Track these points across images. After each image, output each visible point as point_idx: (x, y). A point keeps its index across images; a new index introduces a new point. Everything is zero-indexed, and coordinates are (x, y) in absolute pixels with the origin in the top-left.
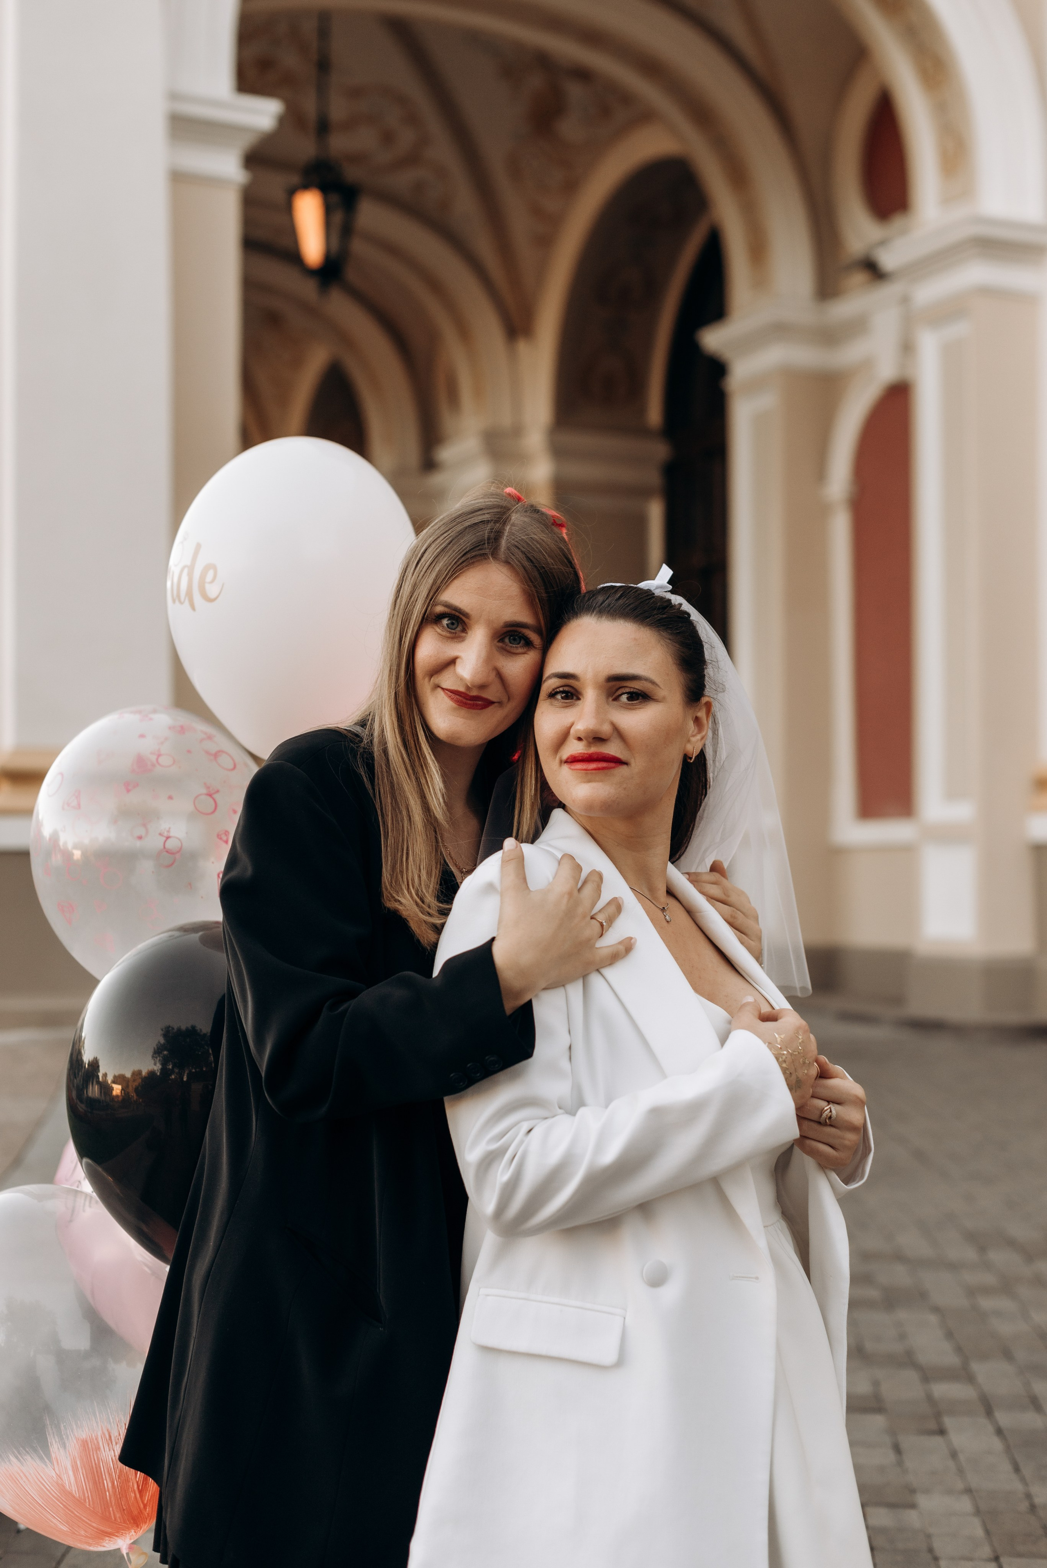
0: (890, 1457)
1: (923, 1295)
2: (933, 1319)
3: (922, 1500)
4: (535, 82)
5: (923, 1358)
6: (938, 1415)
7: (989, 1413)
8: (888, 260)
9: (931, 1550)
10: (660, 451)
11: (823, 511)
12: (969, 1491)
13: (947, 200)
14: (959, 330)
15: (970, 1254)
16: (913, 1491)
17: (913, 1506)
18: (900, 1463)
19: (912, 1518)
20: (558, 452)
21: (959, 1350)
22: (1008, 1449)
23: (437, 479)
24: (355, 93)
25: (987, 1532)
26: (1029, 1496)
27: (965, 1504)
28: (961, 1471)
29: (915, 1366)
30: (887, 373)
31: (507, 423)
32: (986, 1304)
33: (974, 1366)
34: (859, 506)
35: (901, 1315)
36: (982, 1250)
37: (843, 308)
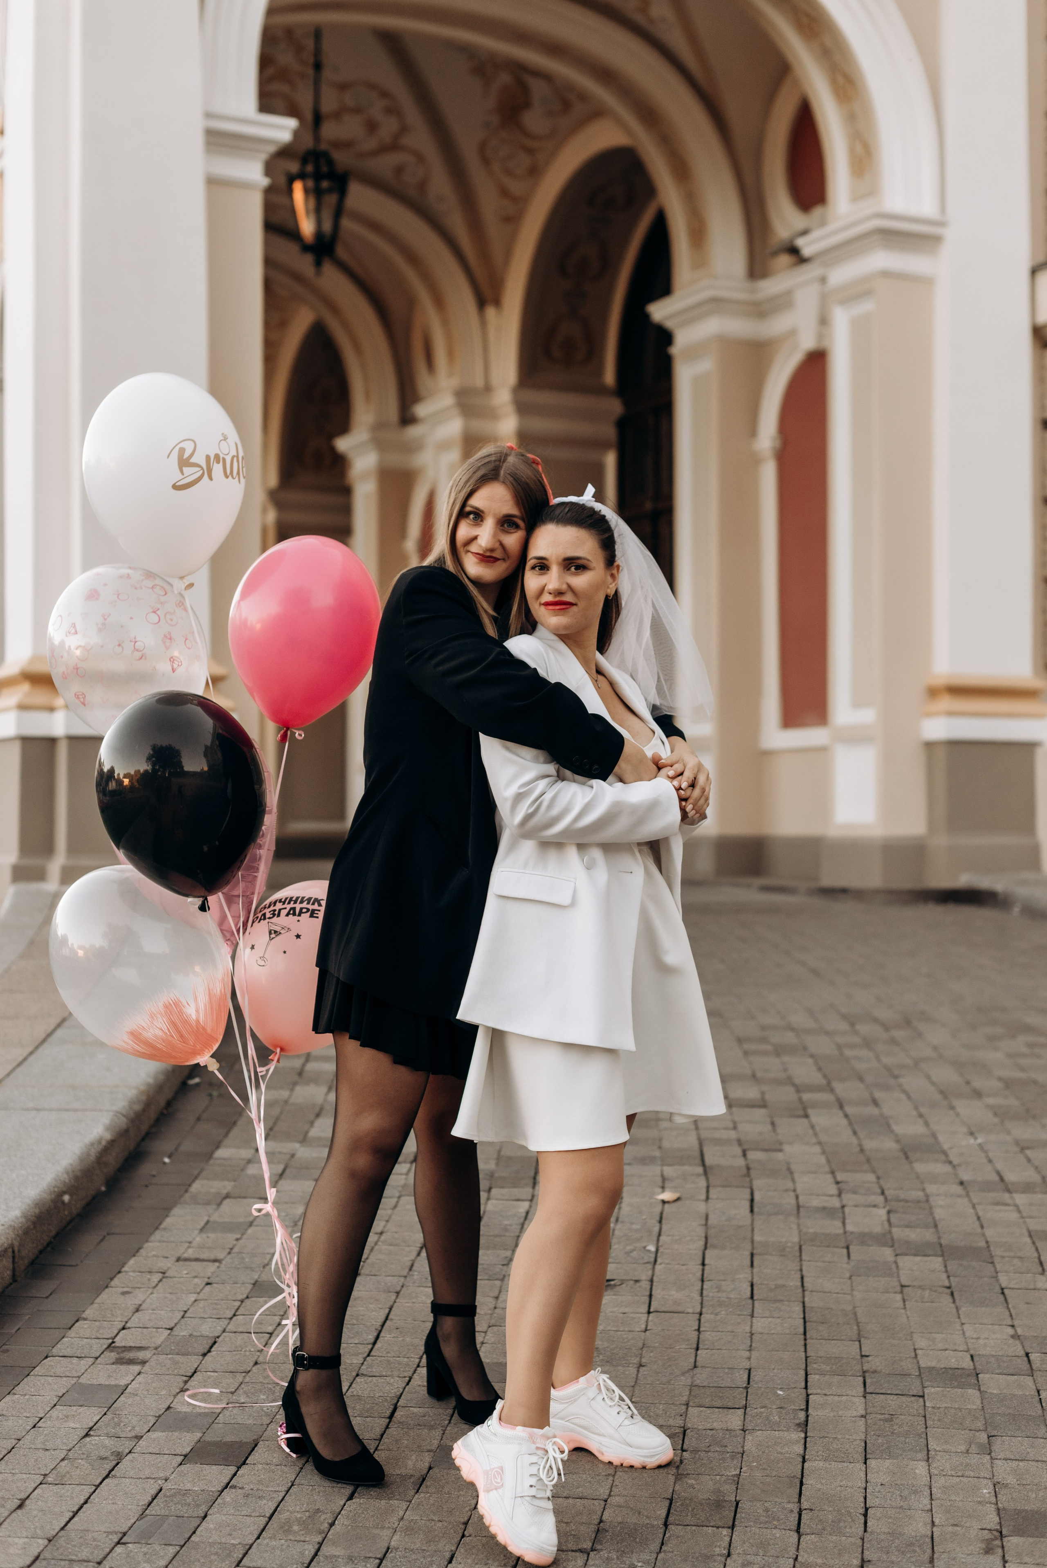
0: (768, 1128)
1: (805, 1048)
2: (810, 1061)
3: (786, 1148)
4: (505, 78)
5: (797, 1081)
6: (805, 1108)
7: (841, 1107)
8: (807, 246)
9: (789, 1169)
10: (616, 407)
11: (755, 461)
12: (818, 1143)
13: (856, 198)
14: (866, 307)
15: (844, 1026)
16: (781, 1144)
17: (781, 1150)
18: (774, 1130)
19: (780, 1156)
20: (522, 408)
21: (825, 1076)
22: (850, 1124)
23: (413, 431)
24: (343, 87)
25: (828, 1161)
26: (860, 1146)
27: (817, 1149)
28: (816, 1135)
29: (793, 1084)
30: (807, 343)
31: (479, 382)
32: (848, 1053)
33: (835, 1084)
34: (783, 457)
35: (786, 1059)
36: (852, 1025)
37: (771, 287)
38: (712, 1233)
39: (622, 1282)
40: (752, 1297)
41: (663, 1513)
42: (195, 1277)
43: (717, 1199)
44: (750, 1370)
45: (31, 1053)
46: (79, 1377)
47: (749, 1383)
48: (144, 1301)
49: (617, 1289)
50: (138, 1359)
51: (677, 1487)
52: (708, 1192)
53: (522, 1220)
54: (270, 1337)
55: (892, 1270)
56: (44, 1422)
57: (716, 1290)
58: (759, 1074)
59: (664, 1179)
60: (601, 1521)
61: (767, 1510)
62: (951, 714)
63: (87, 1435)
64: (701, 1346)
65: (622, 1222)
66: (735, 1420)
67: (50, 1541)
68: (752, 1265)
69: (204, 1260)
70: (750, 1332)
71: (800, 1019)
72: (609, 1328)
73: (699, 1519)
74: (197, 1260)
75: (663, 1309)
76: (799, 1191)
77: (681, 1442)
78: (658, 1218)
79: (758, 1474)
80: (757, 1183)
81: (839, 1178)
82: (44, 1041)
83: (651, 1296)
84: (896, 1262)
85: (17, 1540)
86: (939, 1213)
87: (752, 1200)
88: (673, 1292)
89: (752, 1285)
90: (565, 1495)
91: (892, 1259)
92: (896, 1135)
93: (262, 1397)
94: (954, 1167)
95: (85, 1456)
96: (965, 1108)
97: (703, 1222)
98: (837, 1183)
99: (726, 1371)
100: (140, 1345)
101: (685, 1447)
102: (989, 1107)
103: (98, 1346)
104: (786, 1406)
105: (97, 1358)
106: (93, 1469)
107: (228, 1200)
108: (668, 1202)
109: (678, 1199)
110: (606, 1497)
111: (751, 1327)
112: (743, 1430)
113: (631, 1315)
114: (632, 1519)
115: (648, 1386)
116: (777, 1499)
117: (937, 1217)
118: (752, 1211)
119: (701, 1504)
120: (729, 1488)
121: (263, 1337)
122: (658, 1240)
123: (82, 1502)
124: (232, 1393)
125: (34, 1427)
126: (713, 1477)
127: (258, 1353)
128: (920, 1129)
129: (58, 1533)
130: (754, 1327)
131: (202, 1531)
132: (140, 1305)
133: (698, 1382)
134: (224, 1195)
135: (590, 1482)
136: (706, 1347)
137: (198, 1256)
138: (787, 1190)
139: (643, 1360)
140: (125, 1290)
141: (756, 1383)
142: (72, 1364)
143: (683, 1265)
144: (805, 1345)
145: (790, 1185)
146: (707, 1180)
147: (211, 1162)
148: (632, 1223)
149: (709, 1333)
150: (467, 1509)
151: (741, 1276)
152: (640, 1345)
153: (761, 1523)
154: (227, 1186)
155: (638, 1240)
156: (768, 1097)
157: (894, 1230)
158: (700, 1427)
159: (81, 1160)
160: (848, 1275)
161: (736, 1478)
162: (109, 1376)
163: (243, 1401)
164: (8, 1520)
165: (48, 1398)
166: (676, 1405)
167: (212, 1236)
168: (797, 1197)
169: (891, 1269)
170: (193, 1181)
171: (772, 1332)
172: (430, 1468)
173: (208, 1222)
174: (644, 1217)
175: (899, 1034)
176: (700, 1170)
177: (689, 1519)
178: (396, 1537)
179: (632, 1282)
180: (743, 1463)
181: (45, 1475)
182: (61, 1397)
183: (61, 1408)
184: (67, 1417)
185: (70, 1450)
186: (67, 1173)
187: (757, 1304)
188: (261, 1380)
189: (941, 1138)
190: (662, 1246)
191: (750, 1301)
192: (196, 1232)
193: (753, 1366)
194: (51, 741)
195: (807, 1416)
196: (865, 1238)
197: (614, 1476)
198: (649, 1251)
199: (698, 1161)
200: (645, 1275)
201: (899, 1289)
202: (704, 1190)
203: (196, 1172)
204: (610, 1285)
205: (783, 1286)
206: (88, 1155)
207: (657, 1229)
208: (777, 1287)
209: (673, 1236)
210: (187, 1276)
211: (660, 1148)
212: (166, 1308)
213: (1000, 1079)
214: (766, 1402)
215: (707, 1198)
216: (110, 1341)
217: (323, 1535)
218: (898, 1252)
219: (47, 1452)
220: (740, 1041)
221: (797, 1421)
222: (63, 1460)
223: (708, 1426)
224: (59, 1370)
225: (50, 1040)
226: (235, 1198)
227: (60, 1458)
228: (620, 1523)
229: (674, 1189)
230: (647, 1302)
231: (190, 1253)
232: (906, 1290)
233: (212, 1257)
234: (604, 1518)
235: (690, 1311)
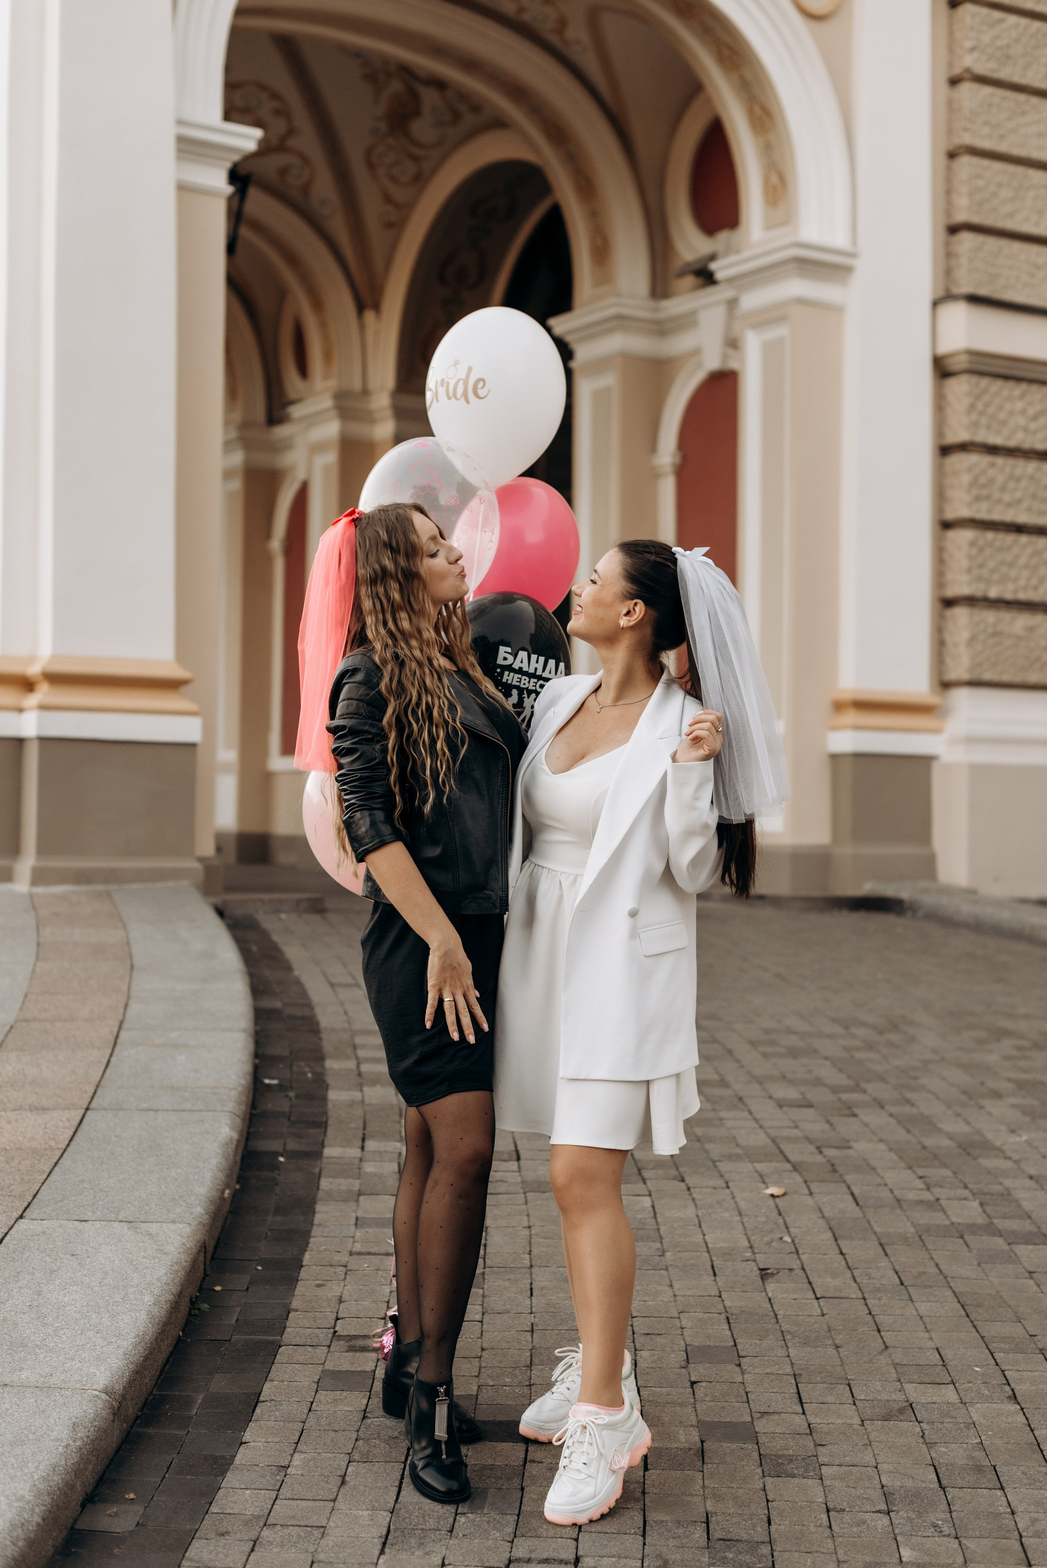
0: (827, 1127)
1: (815, 1051)
2: (827, 1063)
3: (855, 1145)
4: (396, 87)
5: (827, 1082)
6: (849, 1108)
7: (882, 1107)
9: (868, 1165)
11: (655, 475)
12: (881, 1140)
13: (770, 226)
14: (780, 332)
15: (839, 1030)
16: (848, 1141)
17: (850, 1148)
18: (834, 1129)
21: (849, 1077)
22: (899, 1122)
25: (901, 1157)
26: (919, 1143)
27: (882, 1147)
28: (874, 1133)
29: (825, 1085)
30: (712, 362)
31: (357, 386)
32: (859, 1055)
33: (864, 1085)
34: (682, 473)
35: (805, 1061)
36: (847, 1028)
37: (675, 306)
38: (833, 1223)
39: (778, 1271)
40: (902, 1284)
41: (934, 1476)
42: (378, 1270)
43: (820, 1193)
44: (937, 1349)
45: (111, 1055)
46: (323, 1364)
47: (943, 1361)
48: (342, 1293)
49: (776, 1276)
50: (369, 1347)
51: (934, 1455)
52: (808, 1187)
53: (652, 1214)
54: (482, 1325)
55: (1013, 1259)
56: (317, 1406)
57: (867, 1277)
58: (789, 1076)
59: (761, 1176)
60: (883, 1486)
61: (1024, 1473)
62: (857, 728)
63: (364, 1417)
64: (881, 1328)
65: (747, 1215)
66: (949, 1394)
67: (392, 1513)
68: (886, 1255)
69: (375, 1254)
70: (918, 1315)
71: (793, 1022)
72: (788, 1313)
73: (969, 1482)
74: (369, 1254)
75: (828, 1295)
76: (890, 1185)
77: (913, 1414)
78: (776, 1211)
79: (999, 1442)
80: (849, 1178)
81: (921, 1174)
82: (115, 1043)
83: (810, 1283)
84: (1011, 1250)
85: (361, 1513)
86: (1027, 1205)
87: (853, 1195)
88: (829, 1280)
89: (897, 1273)
90: (837, 1463)
91: (1006, 1247)
92: (947, 1134)
93: (508, 1380)
94: (1016, 1162)
95: (376, 1436)
96: (995, 1107)
97: (820, 1215)
98: (921, 1178)
99: (917, 1350)
100: (363, 1334)
101: (919, 1419)
102: (1013, 1106)
103: (324, 1336)
104: (989, 1381)
105: (329, 1347)
106: (391, 1448)
107: (362, 1198)
108: (778, 1196)
109: (784, 1194)
110: (874, 1464)
111: (917, 1310)
112: (962, 1403)
113: (803, 1301)
114: (910, 1484)
115: (855, 1365)
116: (1027, 1464)
117: (1027, 1209)
118: (857, 1204)
119: (964, 1469)
120: (979, 1454)
121: (475, 1325)
122: (789, 1232)
123: (399, 1477)
124: (477, 1377)
125: (310, 1410)
126: (961, 1445)
127: (479, 1340)
128: (966, 1129)
129: (394, 1506)
130: (920, 1311)
131: (527, 1501)
132: (341, 1297)
133: (897, 1361)
134: (357, 1192)
135: (852, 1451)
136: (887, 1329)
137: (368, 1250)
138: (879, 1185)
139: (837, 1342)
140: (318, 1282)
141: (951, 1361)
142: (309, 1352)
143: (824, 1255)
144: (975, 1327)
145: (879, 1180)
146: (800, 1174)
147: (325, 1160)
148: (756, 1217)
149: (882, 1316)
150: (757, 1477)
151: (883, 1264)
152: (826, 1327)
153: (1026, 1485)
154: (356, 1185)
155: (771, 1231)
156: (809, 1096)
157: (995, 1221)
158: (923, 1401)
159: (226, 1159)
160: (975, 1263)
161: (981, 1446)
162: (352, 1363)
163: (491, 1384)
164: (340, 1494)
165: (307, 1383)
166: (890, 1382)
167: (371, 1231)
168: (891, 1191)
169: (1010, 1257)
170: (319, 1180)
171: (938, 1314)
172: (702, 1442)
173: (357, 1219)
174: (764, 1211)
175: (893, 1037)
176: (788, 1166)
177: (960, 1483)
178: (708, 1503)
179: (787, 1271)
180: (980, 1433)
181: (349, 1454)
182: (318, 1383)
183: (325, 1392)
184: (336, 1400)
185: (358, 1431)
186: (220, 1171)
187: (911, 1290)
188: (497, 1364)
189: (989, 1136)
190: (795, 1237)
191: (902, 1287)
192: (353, 1228)
193: (939, 1345)
194: (20, 742)
195: (1013, 1390)
196: (973, 1228)
197: (870, 1445)
198: (786, 1242)
199: (781, 1158)
200: (796, 1265)
201: (1027, 1274)
202: (804, 1185)
203: (317, 1170)
204: (768, 1274)
205: (925, 1273)
206: (229, 1154)
207: (781, 1221)
208: (920, 1274)
209: (799, 1227)
210: (368, 1269)
211: (738, 1145)
212: (367, 1299)
213: (1009, 1080)
214: (970, 1377)
215: (811, 1194)
216: (332, 1330)
217: (642, 1502)
218: (1010, 1241)
219: (337, 1433)
220: (753, 1043)
221: (1007, 1395)
222: (357, 1440)
223: (929, 1400)
224: (302, 1359)
225: (119, 1041)
226: (368, 1195)
227: (354, 1439)
228: (901, 1487)
229: (776, 1184)
230: (810, 1288)
231: (358, 1247)
232: (1034, 1275)
233: (382, 1251)
234: (884, 1483)
235: (854, 1296)
